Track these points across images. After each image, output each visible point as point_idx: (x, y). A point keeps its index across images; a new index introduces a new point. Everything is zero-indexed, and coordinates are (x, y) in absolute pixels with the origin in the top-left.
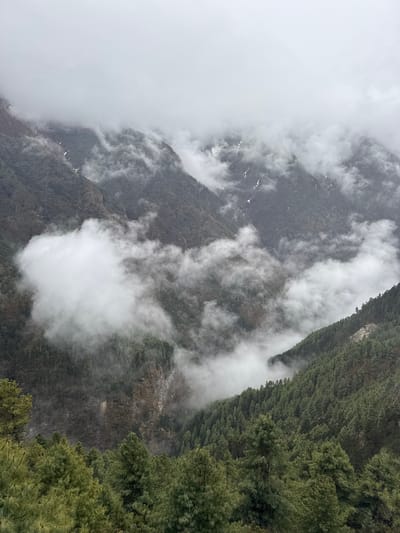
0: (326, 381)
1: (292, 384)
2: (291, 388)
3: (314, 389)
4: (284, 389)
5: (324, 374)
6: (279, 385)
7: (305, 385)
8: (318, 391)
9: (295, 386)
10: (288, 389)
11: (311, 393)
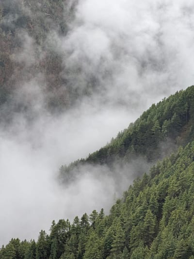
0: (181, 208)
1: (108, 223)
2: (108, 231)
3: (157, 230)
4: (93, 234)
5: (177, 194)
6: (82, 227)
7: (137, 221)
8: (164, 233)
9: (117, 226)
10: (101, 233)
11: (149, 237)
